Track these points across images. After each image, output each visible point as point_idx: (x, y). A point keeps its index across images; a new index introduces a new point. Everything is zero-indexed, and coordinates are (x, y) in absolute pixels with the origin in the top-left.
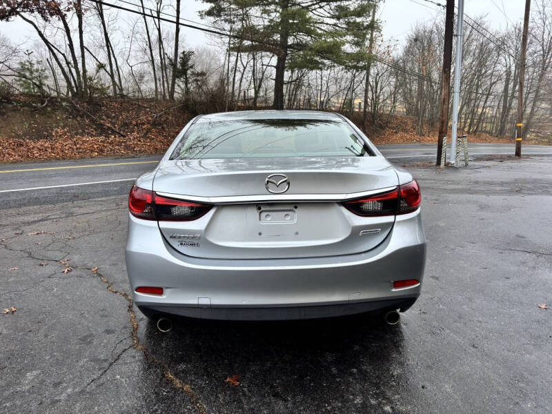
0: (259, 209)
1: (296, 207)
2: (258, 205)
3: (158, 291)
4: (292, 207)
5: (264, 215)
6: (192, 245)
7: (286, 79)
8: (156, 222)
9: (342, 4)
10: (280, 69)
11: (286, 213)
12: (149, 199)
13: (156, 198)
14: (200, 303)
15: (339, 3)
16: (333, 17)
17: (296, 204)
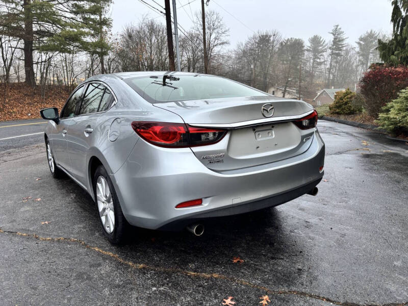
0: (254, 130)
1: (273, 127)
2: (254, 128)
3: (198, 202)
4: (270, 127)
5: (257, 133)
6: (218, 162)
7: (35, 60)
8: (189, 148)
9: (77, 3)
10: (28, 51)
11: (268, 131)
12: (183, 130)
13: (190, 129)
14: (234, 203)
15: (75, 2)
16: (71, 12)
17: (273, 125)
